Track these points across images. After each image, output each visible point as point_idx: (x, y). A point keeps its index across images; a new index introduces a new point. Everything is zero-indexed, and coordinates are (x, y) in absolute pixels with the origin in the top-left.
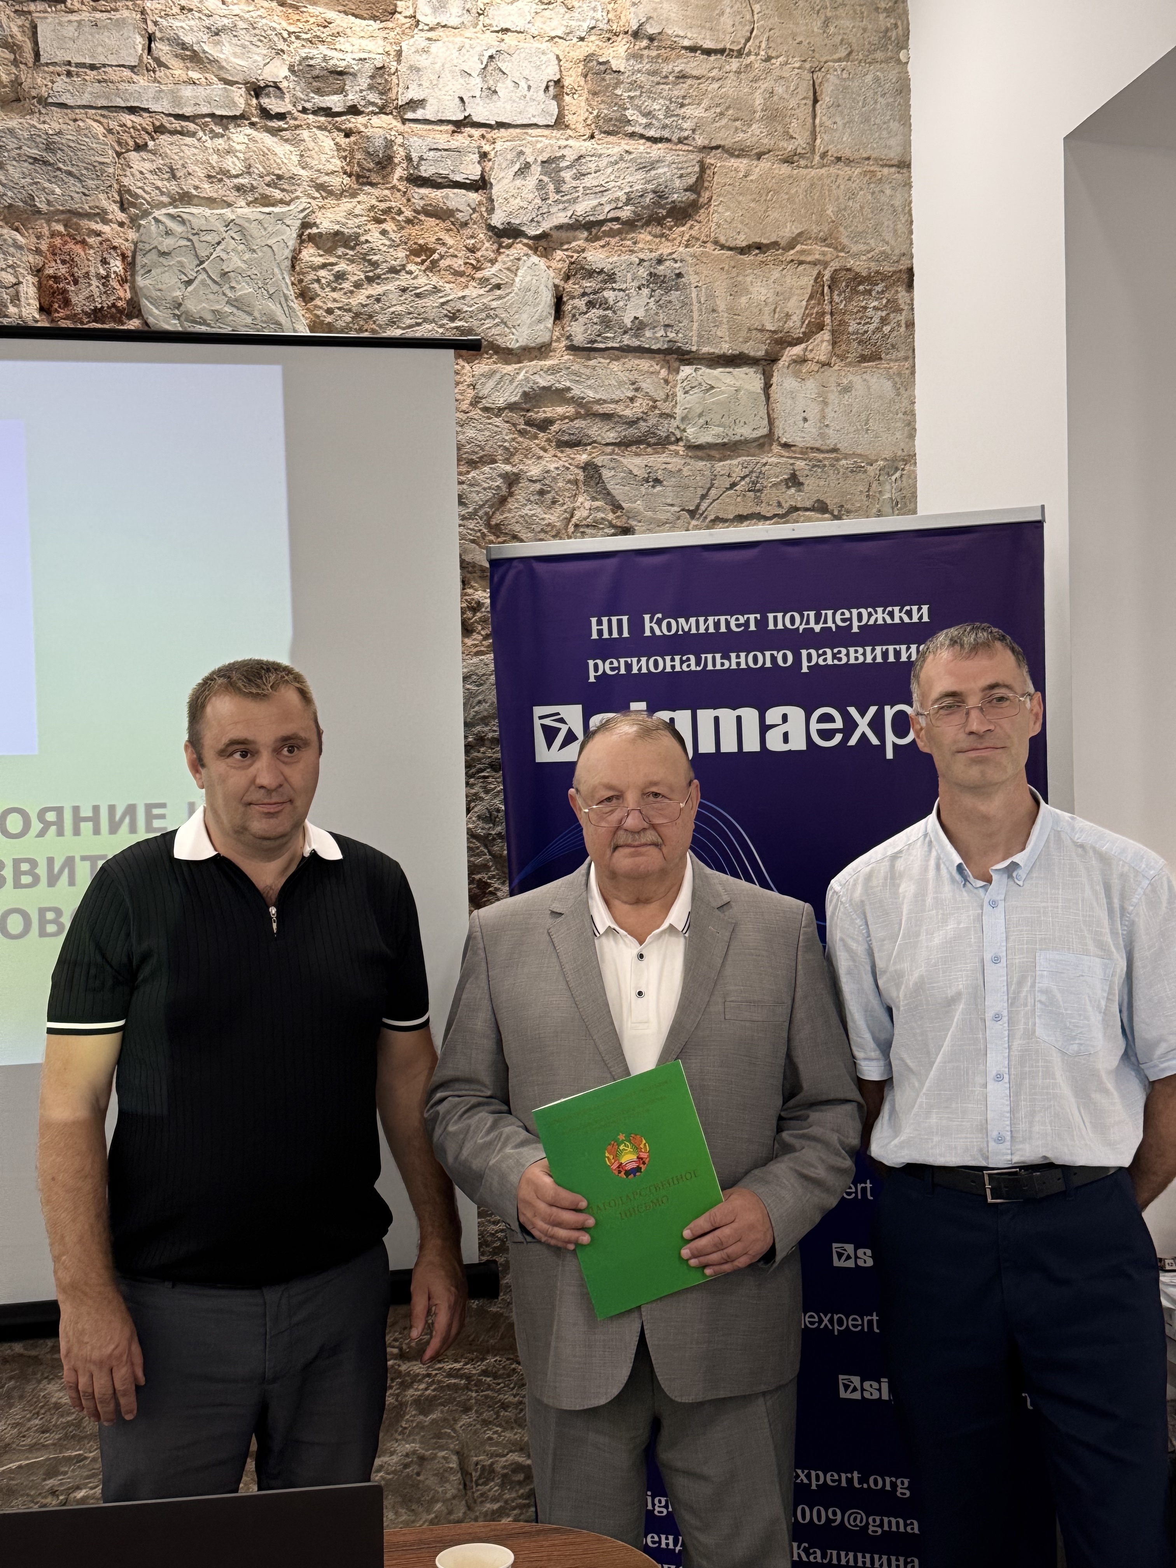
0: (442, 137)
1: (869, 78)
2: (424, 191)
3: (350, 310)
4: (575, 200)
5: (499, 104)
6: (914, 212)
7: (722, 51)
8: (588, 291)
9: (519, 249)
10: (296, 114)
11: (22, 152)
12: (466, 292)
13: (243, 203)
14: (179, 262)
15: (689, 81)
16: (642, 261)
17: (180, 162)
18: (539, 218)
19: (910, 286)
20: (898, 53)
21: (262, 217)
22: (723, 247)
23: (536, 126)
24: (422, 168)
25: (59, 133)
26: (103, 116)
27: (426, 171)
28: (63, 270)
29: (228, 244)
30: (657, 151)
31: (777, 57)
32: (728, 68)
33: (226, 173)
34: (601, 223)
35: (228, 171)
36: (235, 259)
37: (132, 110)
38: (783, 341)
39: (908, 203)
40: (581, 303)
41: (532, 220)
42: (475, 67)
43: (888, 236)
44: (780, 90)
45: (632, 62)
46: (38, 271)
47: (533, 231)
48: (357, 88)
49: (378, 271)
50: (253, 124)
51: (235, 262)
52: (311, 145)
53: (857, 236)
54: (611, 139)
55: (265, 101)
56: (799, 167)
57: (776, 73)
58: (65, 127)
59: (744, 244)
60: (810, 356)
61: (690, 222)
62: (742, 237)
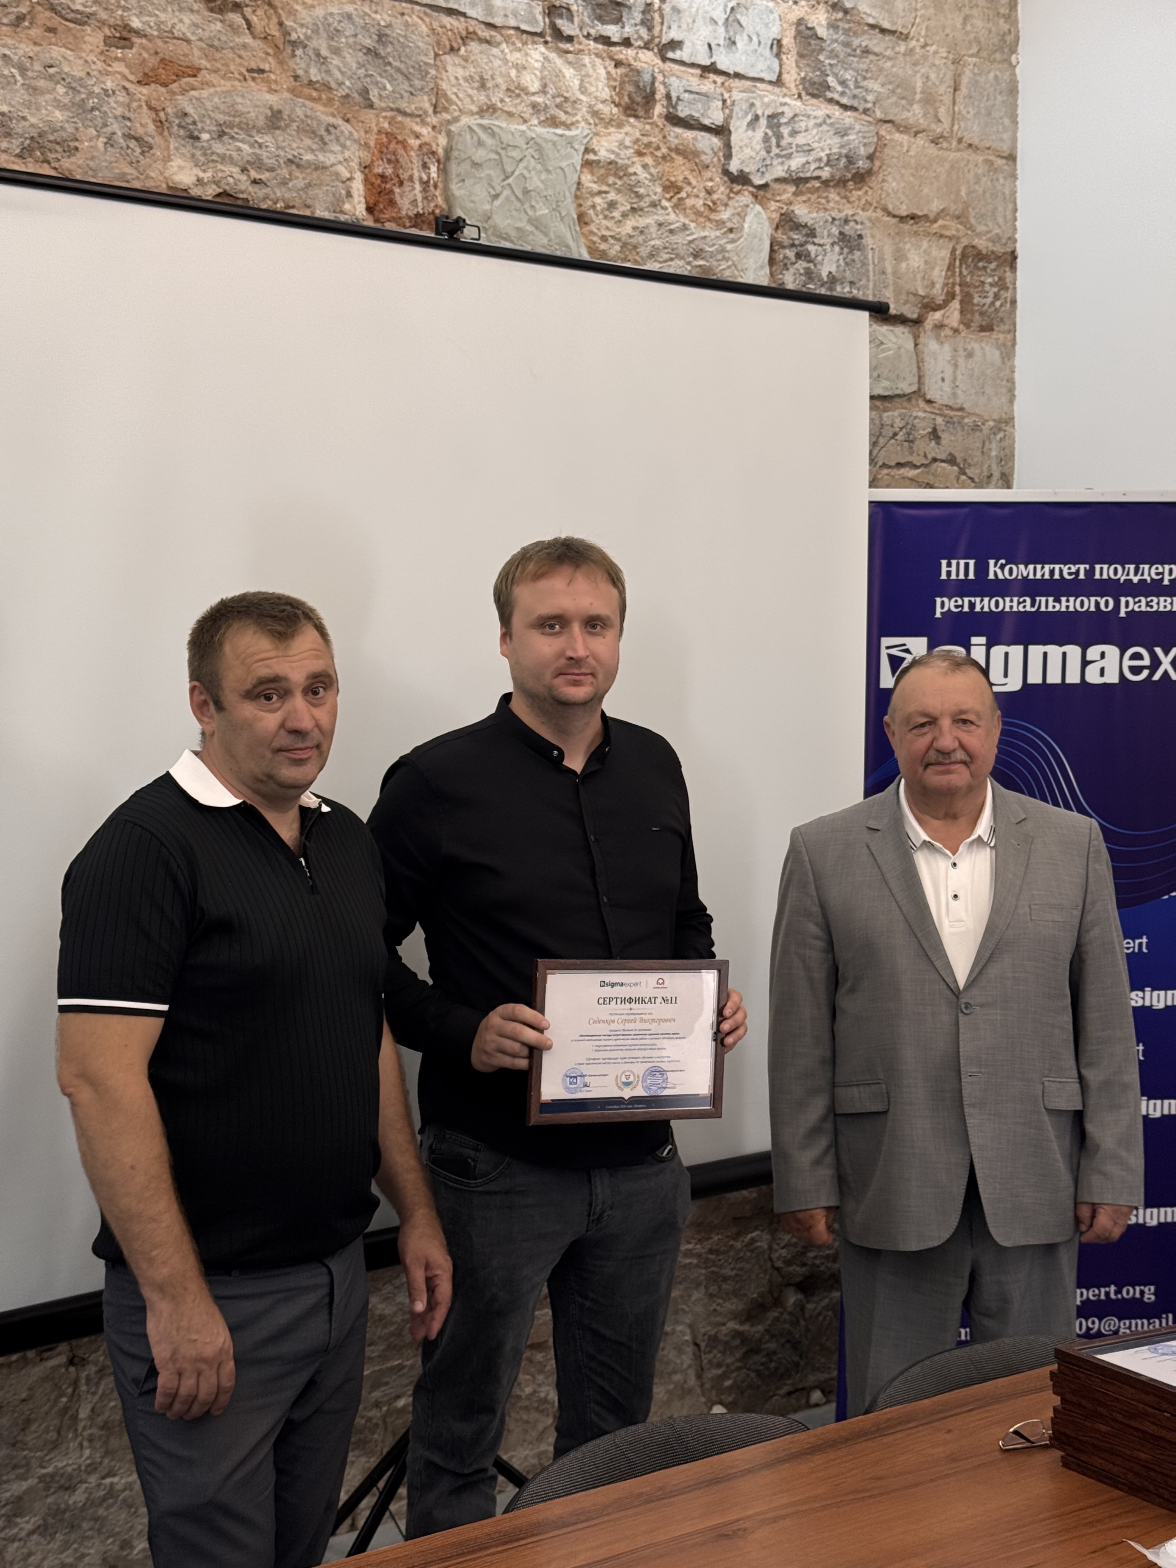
0: (692, 79)
1: (991, 76)
2: (679, 130)
3: (619, 240)
4: (789, 156)
5: (738, 55)
6: (1018, 201)
7: (893, 32)
8: (797, 242)
9: (745, 198)
10: (582, 39)
11: (357, 40)
12: (706, 233)
13: (536, 122)
14: (489, 175)
15: (871, 57)
16: (834, 219)
17: (490, 73)
18: (764, 169)
19: (1013, 268)
20: (1010, 56)
21: (556, 138)
22: (889, 214)
23: (761, 80)
24: (679, 108)
25: (389, 26)
26: (425, 13)
27: (683, 112)
28: (389, 171)
29: (529, 161)
30: (848, 118)
31: (932, 45)
32: (897, 49)
33: (525, 90)
34: (807, 180)
35: (527, 88)
36: (535, 178)
37: (451, 12)
38: (930, 306)
39: (1014, 193)
40: (791, 254)
41: (758, 170)
42: (720, 16)
43: (1001, 220)
44: (933, 76)
45: (831, 31)
46: (366, 168)
47: (758, 181)
48: (633, 22)
49: (642, 204)
50: (546, 42)
51: (535, 182)
52: (591, 71)
53: (981, 217)
54: (814, 101)
55: (559, 22)
56: (941, 148)
57: (931, 59)
58: (394, 20)
59: (905, 214)
60: (946, 322)
61: (866, 188)
62: (904, 207)
